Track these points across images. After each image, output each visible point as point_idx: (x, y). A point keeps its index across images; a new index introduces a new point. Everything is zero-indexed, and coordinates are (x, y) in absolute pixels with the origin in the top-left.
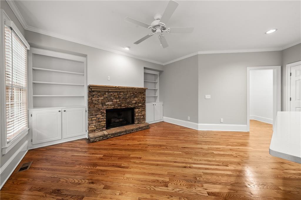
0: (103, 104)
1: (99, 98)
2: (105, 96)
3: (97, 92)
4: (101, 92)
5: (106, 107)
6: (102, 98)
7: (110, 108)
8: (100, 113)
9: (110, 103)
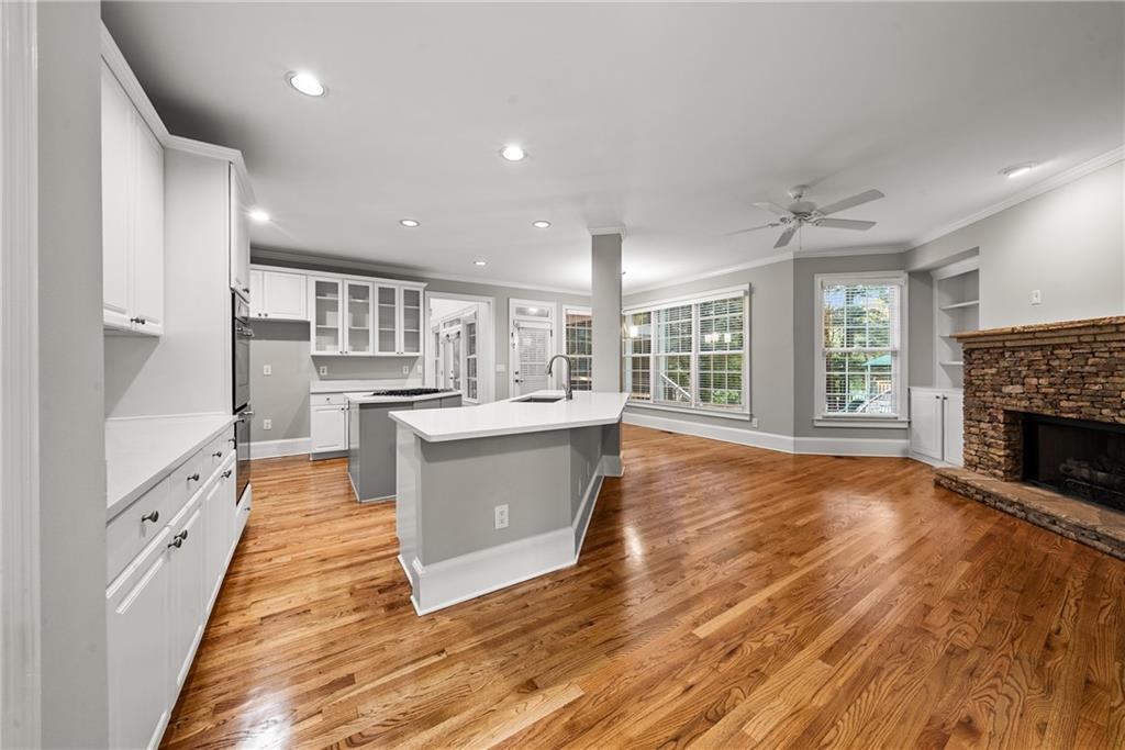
0: (996, 389)
1: (986, 370)
2: (1003, 364)
3: (980, 352)
4: (991, 351)
5: (1004, 401)
6: (994, 371)
7: (1014, 408)
8: (988, 419)
9: (1018, 389)
